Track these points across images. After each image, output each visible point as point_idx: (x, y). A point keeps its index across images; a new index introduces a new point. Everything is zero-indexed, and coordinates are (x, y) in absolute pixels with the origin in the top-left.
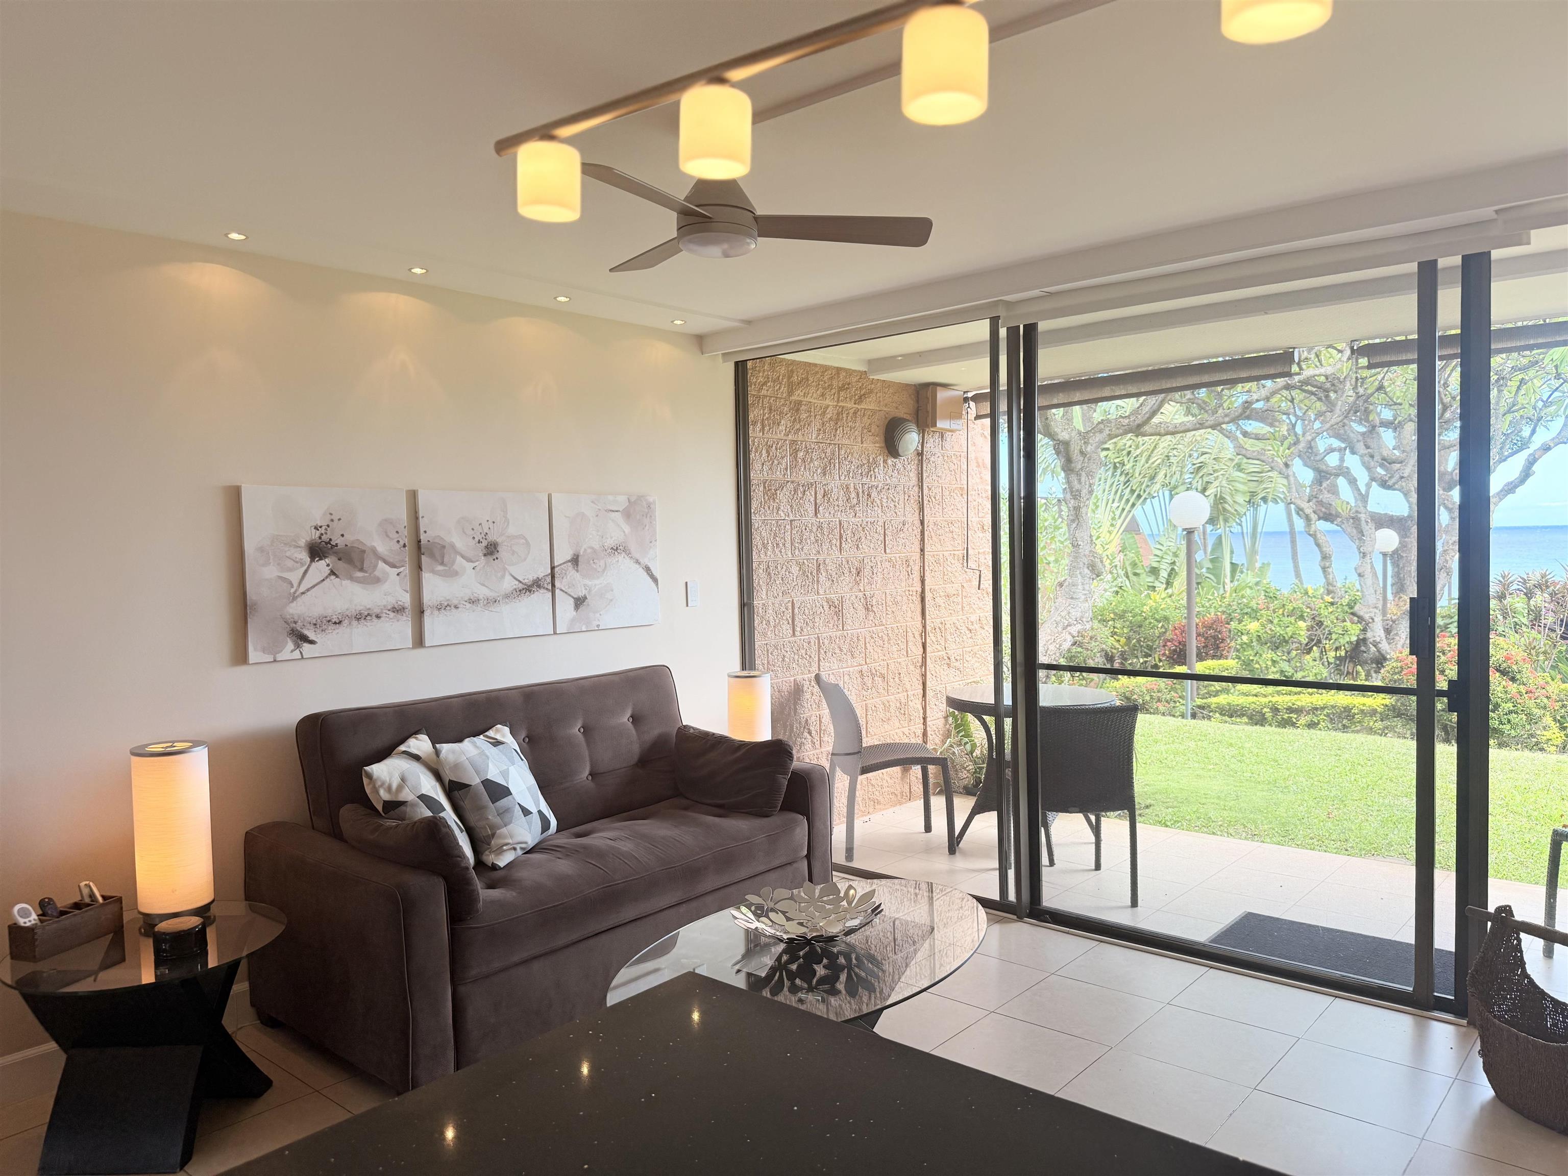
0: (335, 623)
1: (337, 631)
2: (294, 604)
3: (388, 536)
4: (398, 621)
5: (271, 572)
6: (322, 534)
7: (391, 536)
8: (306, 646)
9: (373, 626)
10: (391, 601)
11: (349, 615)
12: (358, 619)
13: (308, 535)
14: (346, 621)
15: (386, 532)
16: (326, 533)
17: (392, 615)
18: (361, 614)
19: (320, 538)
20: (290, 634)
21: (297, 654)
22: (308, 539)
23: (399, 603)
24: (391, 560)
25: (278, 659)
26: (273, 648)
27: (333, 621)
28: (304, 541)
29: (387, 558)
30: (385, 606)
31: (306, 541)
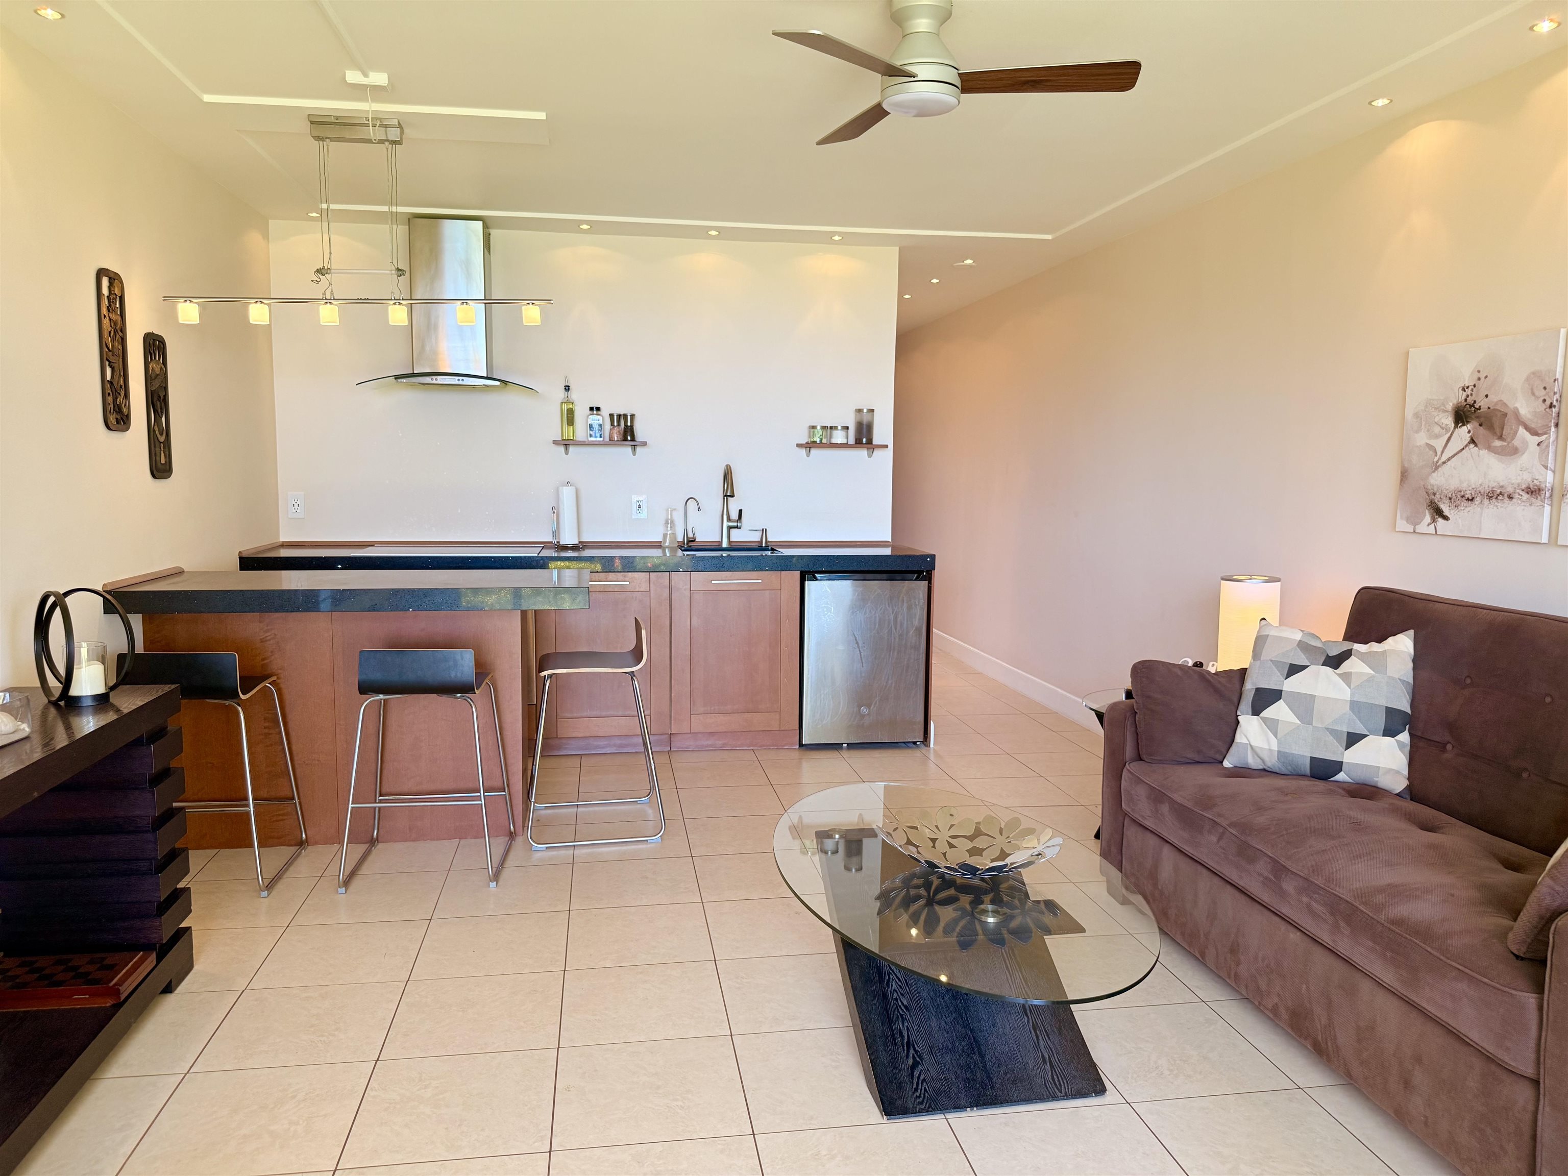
0: (1468, 499)
1: (1468, 509)
2: (1434, 475)
3: (1533, 394)
4: (1531, 505)
5: (1421, 439)
6: (1468, 396)
7: (1537, 393)
8: (1440, 520)
9: (1505, 507)
10: (1526, 479)
11: (1482, 491)
12: (1490, 498)
13: (1456, 398)
14: (1478, 499)
15: (1532, 389)
16: (1471, 395)
17: (1525, 496)
18: (1493, 491)
19: (1466, 400)
20: (1429, 506)
21: (1431, 529)
22: (1455, 402)
23: (1535, 481)
24: (1533, 426)
25: (1417, 531)
26: (1414, 520)
27: (1467, 496)
28: (1451, 404)
29: (1528, 423)
30: (1519, 485)
31: (1453, 404)
